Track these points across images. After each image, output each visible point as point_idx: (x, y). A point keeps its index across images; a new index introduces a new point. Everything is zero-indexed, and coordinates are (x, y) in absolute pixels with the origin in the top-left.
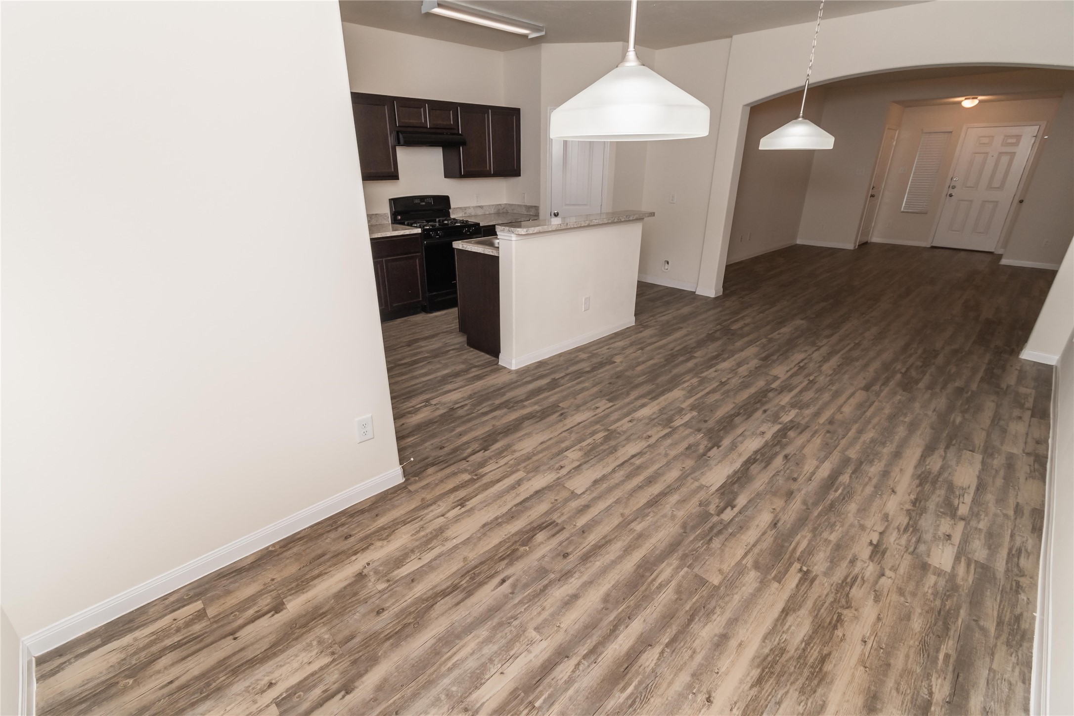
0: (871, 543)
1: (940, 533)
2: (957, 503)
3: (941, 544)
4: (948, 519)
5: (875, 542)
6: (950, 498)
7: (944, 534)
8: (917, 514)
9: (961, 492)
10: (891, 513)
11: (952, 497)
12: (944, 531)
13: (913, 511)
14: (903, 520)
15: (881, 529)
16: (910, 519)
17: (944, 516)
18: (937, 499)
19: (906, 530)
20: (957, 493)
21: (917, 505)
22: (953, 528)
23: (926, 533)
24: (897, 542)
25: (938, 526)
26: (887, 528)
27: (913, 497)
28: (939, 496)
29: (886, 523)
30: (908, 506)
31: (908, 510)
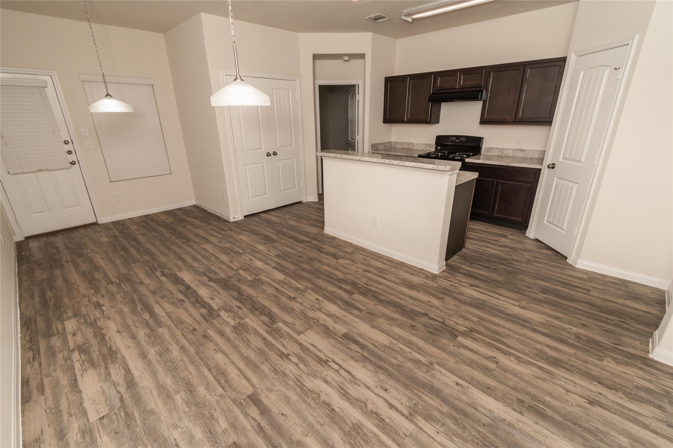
0: (103, 305)
1: (79, 333)
2: (82, 357)
3: (75, 329)
4: (80, 343)
5: (102, 307)
6: (88, 356)
7: (77, 334)
8: (97, 331)
9: (84, 367)
10: (108, 321)
11: (87, 358)
12: (78, 335)
13: (100, 331)
14: (99, 324)
15: (105, 313)
16: (98, 327)
17: (84, 343)
18: (94, 349)
19: (95, 321)
20: (86, 363)
21: (101, 336)
22: (75, 341)
23: (85, 327)
24: (94, 314)
25: (82, 335)
26: (104, 315)
27: (107, 338)
28: (94, 352)
29: (105, 316)
30: (104, 331)
31: (102, 329)
